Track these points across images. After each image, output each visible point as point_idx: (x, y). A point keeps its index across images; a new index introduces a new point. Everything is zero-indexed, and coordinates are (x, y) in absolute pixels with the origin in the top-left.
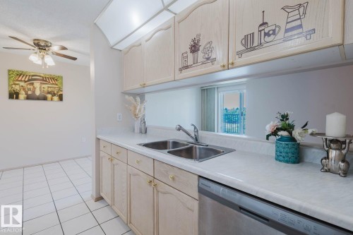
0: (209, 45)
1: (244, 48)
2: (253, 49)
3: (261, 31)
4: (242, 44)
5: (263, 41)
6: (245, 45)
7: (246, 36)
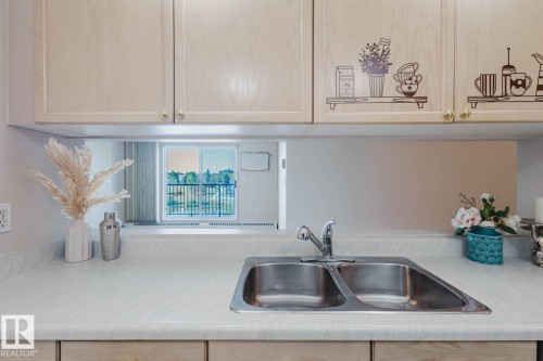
0: (411, 69)
1: (479, 94)
2: (495, 99)
3: (506, 75)
4: (477, 86)
5: (508, 92)
6: (483, 89)
7: (483, 77)
